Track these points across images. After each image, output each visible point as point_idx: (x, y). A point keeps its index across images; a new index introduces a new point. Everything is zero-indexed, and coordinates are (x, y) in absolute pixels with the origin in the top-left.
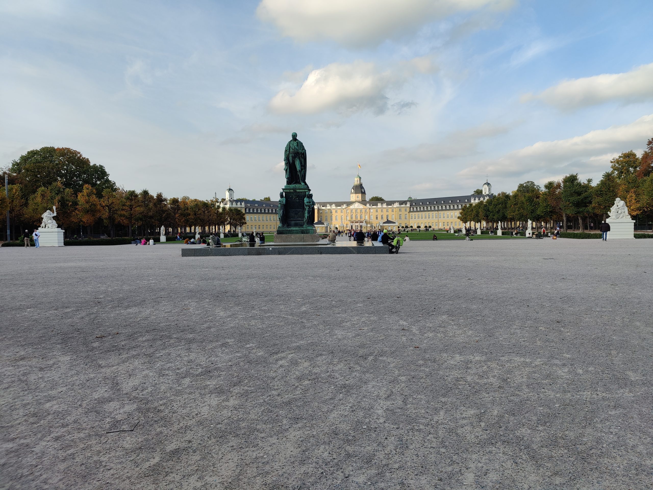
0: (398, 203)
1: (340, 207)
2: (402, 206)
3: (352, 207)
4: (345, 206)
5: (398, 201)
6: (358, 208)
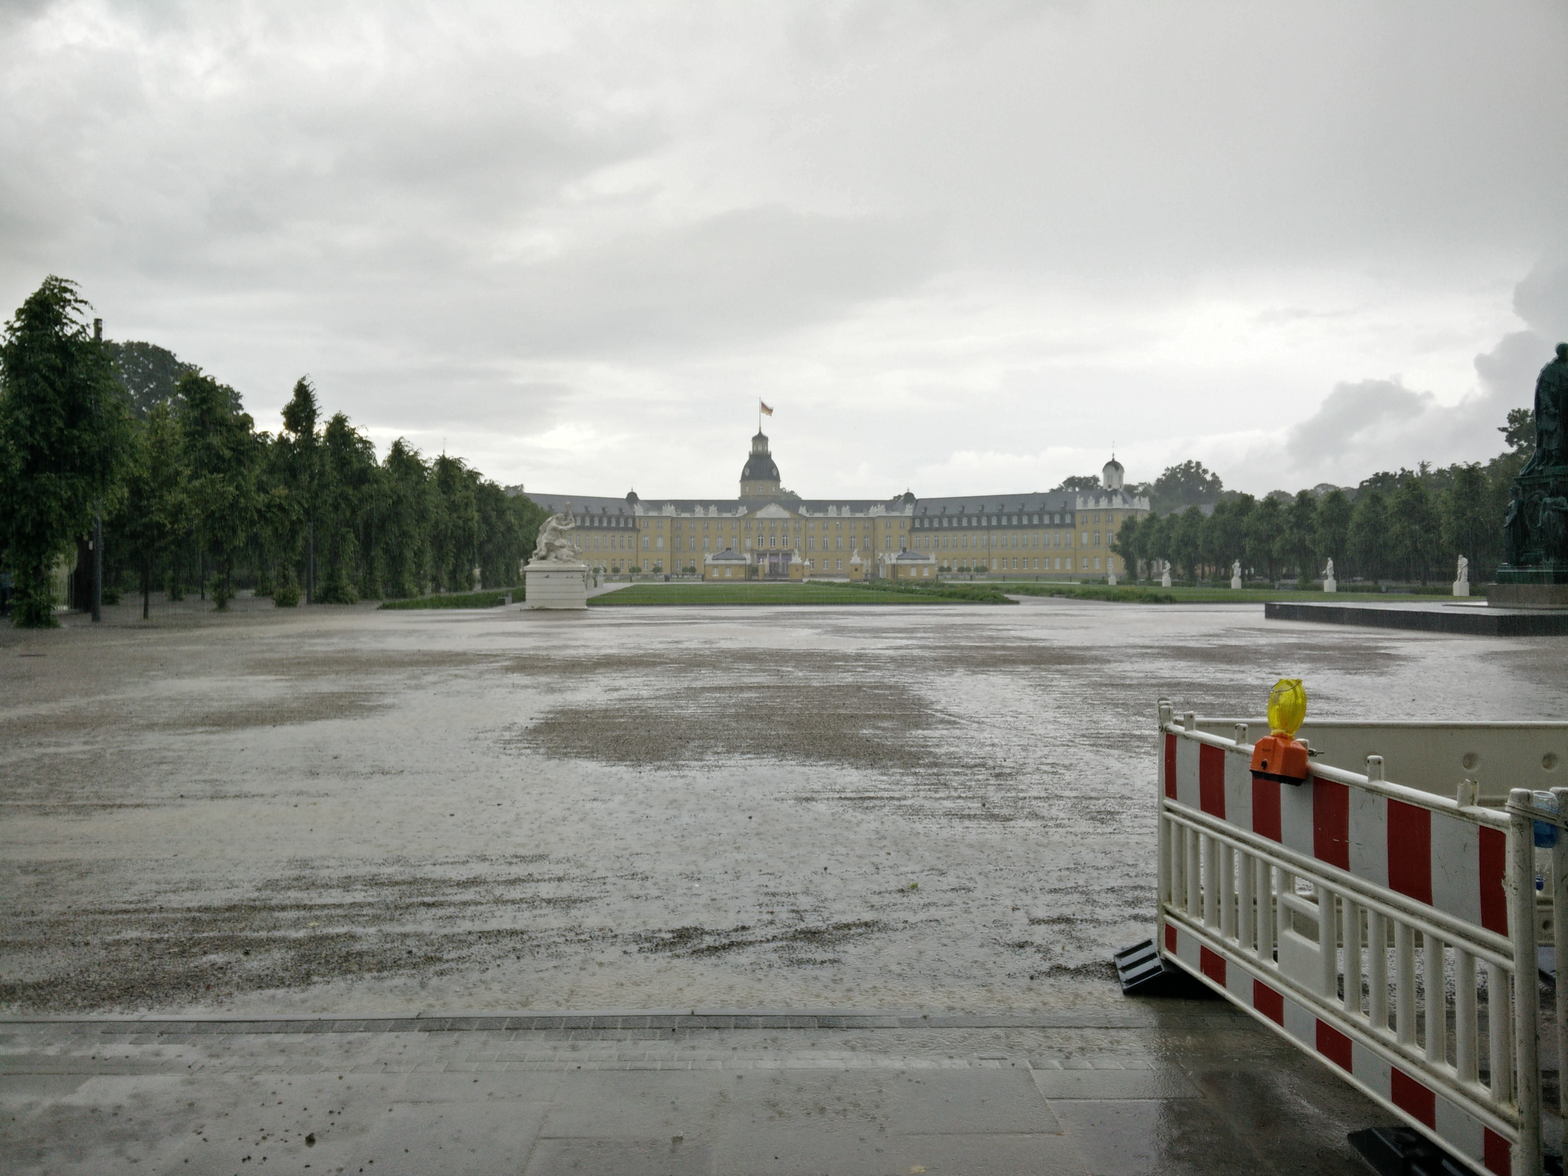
1: (728, 515)
3: (760, 514)
4: (742, 511)
5: (881, 502)
6: (775, 516)
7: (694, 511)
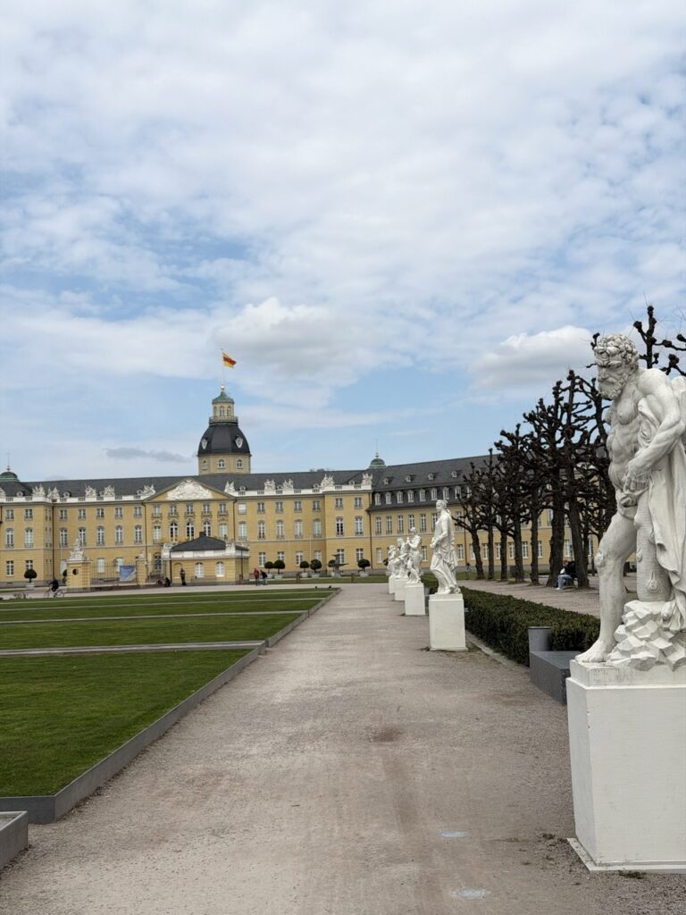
0: (331, 479)
1: (130, 498)
2: (345, 488)
3: (172, 495)
5: (329, 473)
6: (192, 497)
7: (82, 495)
